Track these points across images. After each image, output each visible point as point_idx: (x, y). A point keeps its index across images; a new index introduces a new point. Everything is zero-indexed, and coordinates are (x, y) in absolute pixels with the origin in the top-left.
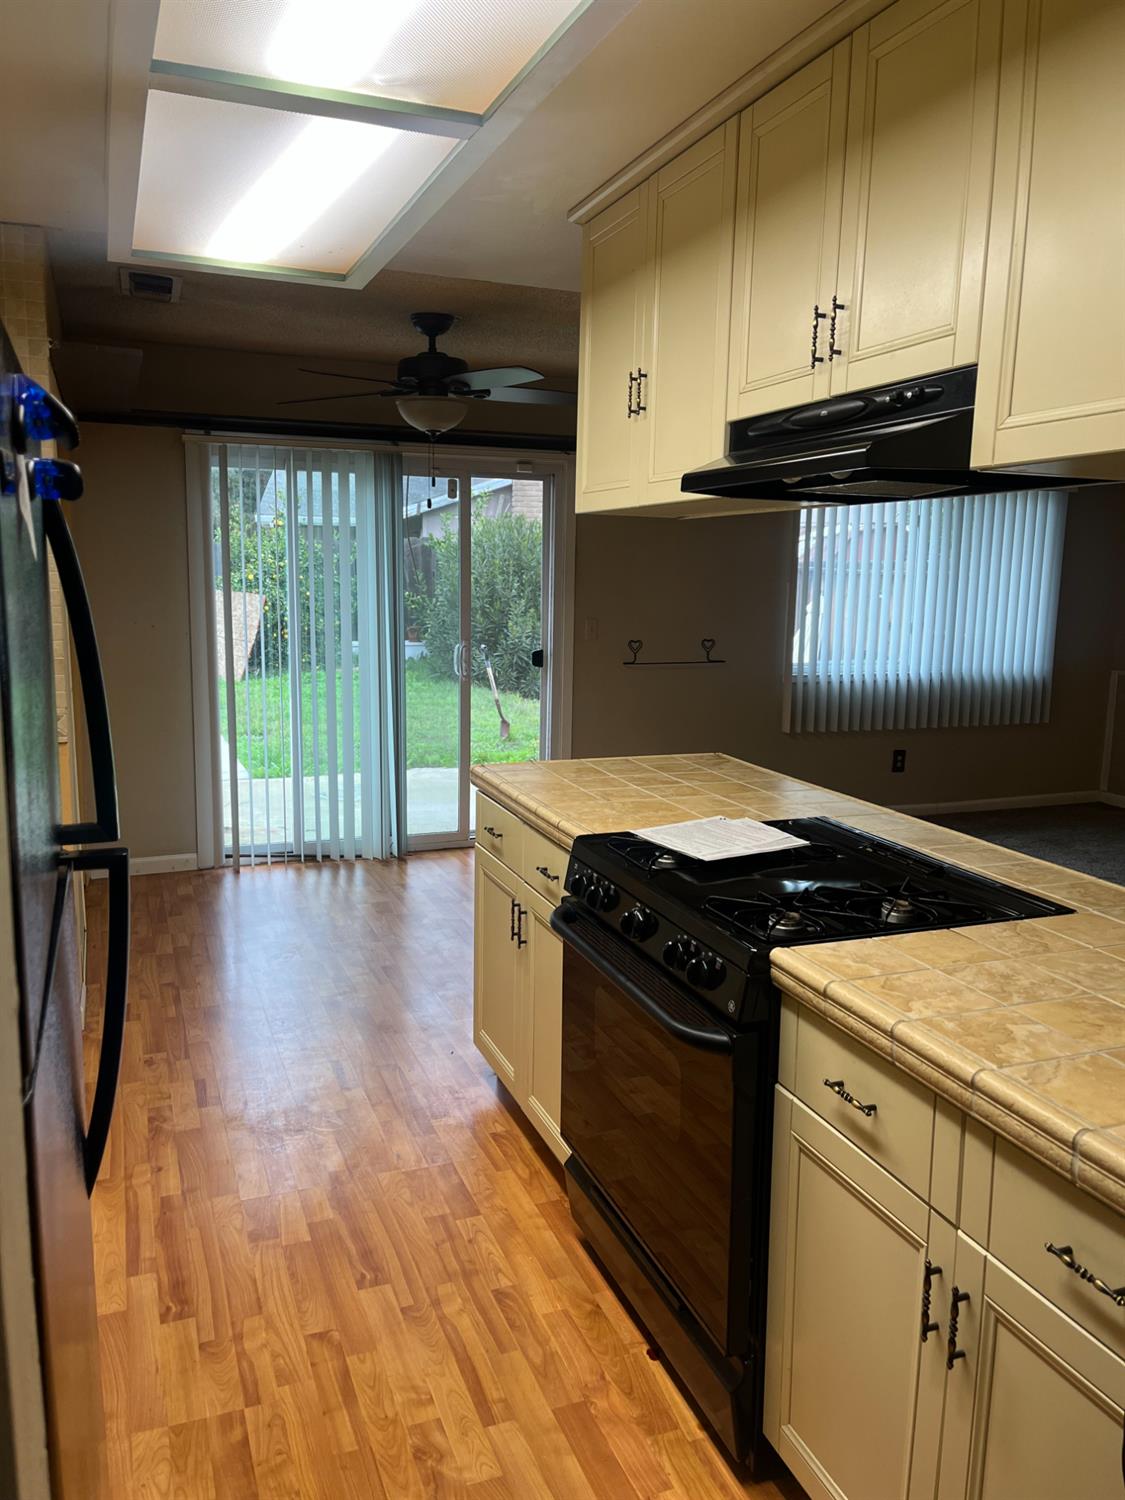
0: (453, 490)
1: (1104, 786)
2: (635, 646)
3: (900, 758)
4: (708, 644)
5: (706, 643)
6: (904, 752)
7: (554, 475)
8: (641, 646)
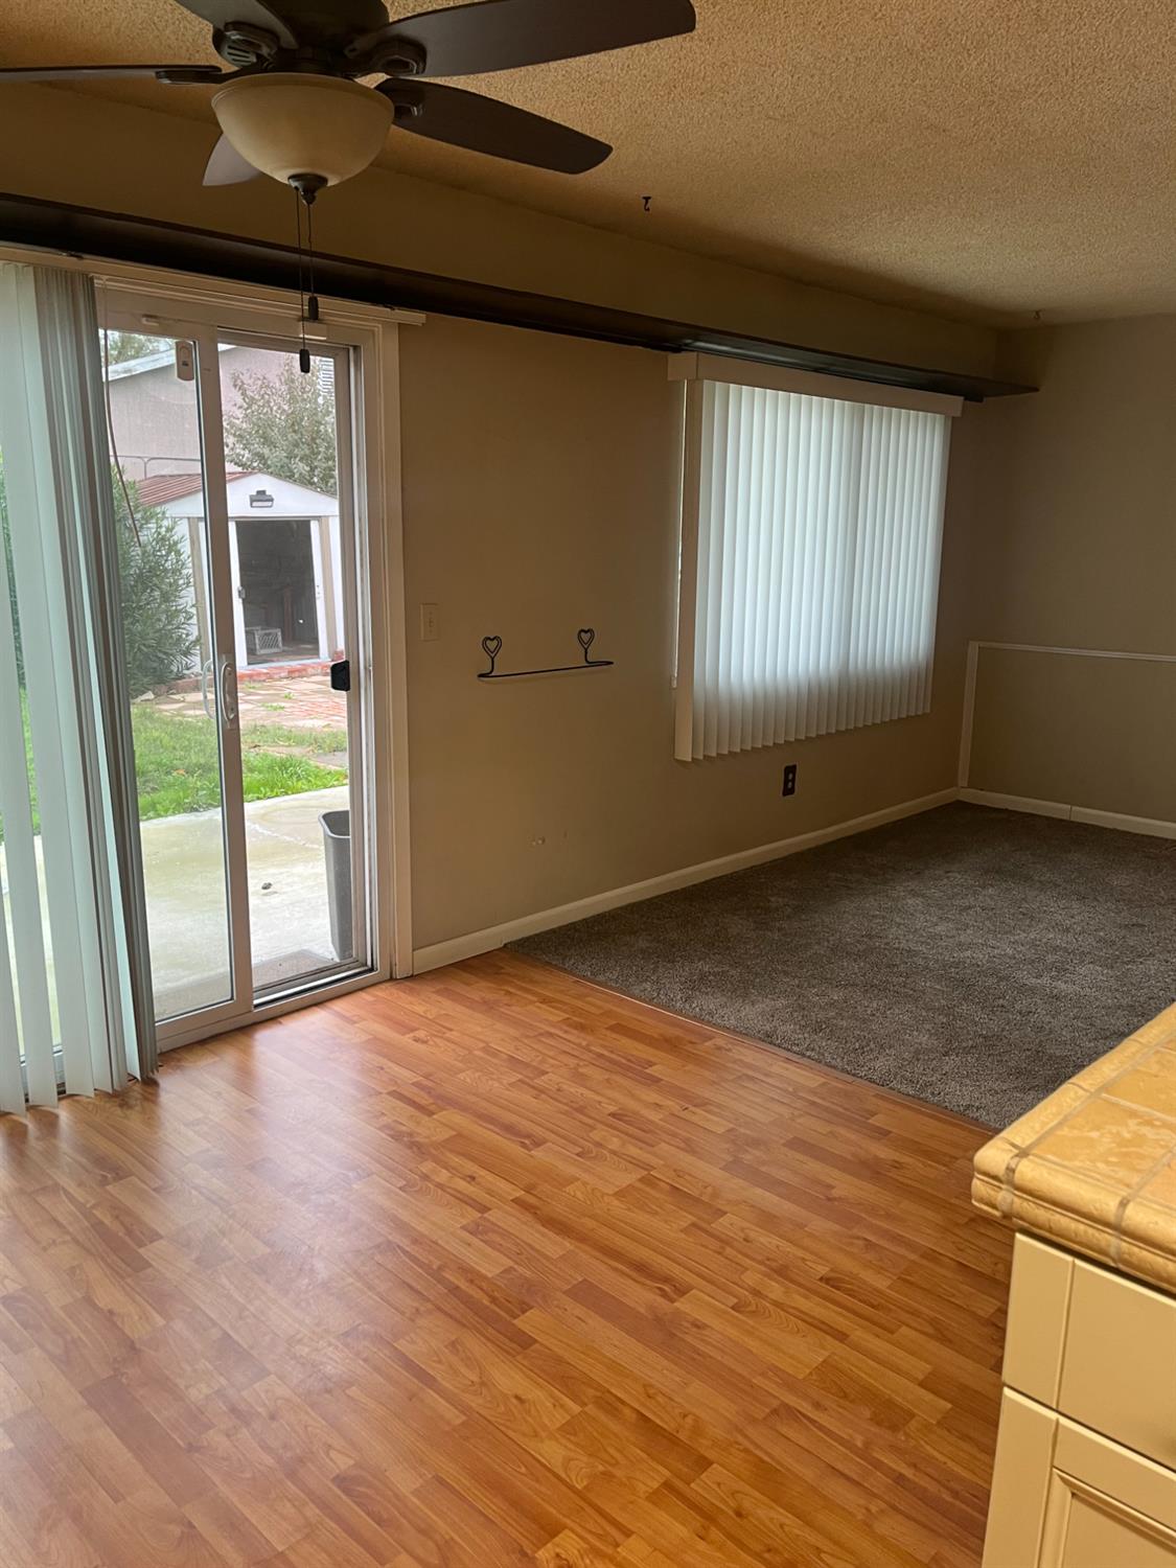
0: (185, 364)
1: (963, 781)
2: (492, 645)
3: (791, 776)
4: (586, 636)
5: (583, 634)
6: (794, 767)
7: (356, 348)
8: (499, 646)
